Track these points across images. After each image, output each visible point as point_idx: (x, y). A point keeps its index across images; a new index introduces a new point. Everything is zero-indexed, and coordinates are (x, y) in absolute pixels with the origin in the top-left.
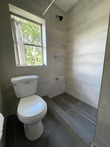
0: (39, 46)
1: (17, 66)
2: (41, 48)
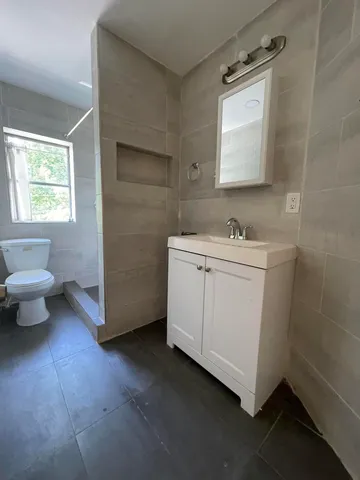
0: (63, 186)
1: (13, 221)
2: (67, 188)
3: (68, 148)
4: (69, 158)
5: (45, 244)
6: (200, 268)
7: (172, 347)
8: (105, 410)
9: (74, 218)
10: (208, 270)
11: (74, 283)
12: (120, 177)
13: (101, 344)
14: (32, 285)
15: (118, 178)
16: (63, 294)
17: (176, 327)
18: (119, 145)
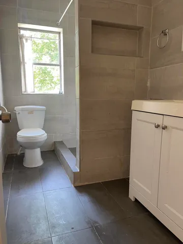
0: (55, 65)
1: (23, 93)
2: (59, 67)
3: (59, 33)
4: (60, 42)
5: (42, 110)
6: (158, 126)
7: (133, 200)
8: (73, 228)
9: (63, 90)
10: (164, 128)
11: (62, 143)
12: (94, 50)
13: (76, 187)
14: (32, 137)
15: (92, 52)
16: (54, 151)
17: (137, 181)
18: (95, 23)
